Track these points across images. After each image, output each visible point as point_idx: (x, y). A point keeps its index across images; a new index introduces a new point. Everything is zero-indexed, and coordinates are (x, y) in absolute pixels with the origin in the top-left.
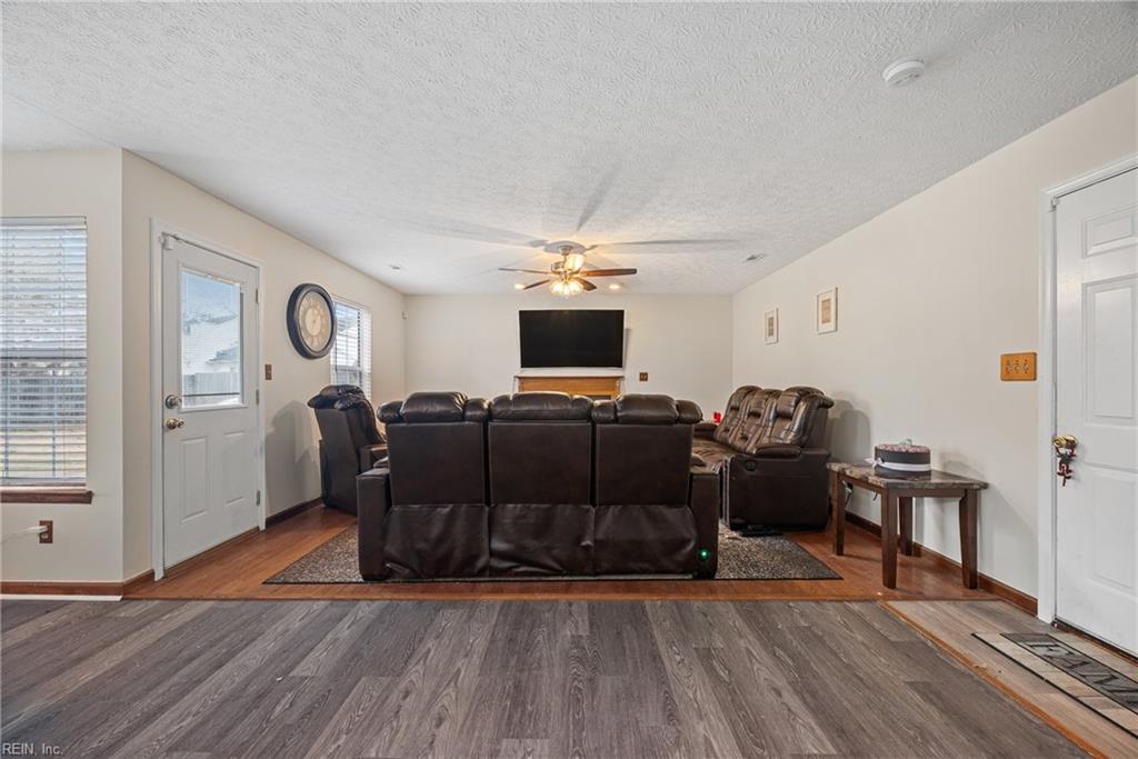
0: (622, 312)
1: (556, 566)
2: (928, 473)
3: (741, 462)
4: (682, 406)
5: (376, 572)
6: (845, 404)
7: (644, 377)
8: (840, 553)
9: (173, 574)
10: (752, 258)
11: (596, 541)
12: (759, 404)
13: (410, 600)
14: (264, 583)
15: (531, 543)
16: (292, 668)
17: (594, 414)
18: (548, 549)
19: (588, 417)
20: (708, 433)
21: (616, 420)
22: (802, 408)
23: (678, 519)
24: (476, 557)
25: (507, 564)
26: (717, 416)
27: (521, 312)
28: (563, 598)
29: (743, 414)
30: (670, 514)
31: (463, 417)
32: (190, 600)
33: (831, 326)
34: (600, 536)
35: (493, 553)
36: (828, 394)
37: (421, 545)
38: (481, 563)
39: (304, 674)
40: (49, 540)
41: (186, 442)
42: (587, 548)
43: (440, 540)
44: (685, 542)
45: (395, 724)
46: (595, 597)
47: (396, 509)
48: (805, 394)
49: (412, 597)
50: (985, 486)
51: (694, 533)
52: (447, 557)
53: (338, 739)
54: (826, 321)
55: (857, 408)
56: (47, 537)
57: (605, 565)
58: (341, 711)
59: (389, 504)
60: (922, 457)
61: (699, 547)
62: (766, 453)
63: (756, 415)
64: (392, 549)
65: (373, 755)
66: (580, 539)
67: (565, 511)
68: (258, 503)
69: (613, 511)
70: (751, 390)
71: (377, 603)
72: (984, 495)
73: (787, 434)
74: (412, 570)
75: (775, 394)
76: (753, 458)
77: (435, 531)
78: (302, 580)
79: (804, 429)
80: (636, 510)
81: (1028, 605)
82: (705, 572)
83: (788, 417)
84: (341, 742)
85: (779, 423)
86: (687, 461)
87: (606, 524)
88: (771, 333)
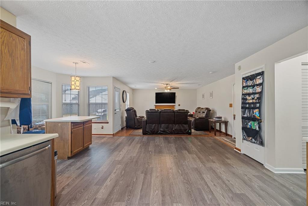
0: (175, 93)
1: (169, 133)
2: (222, 120)
3: (196, 120)
4: (187, 111)
5: (145, 133)
6: (213, 111)
7: (179, 105)
8: (210, 133)
10: (199, 85)
11: (175, 129)
12: (200, 110)
14: (129, 135)
15: (166, 130)
17: (175, 112)
18: (168, 130)
19: (174, 112)
20: (191, 116)
21: (178, 113)
22: (206, 111)
23: (186, 126)
24: (158, 131)
25: (163, 132)
26: (193, 113)
27: (156, 93)
28: (171, 136)
29: (198, 112)
30: (185, 126)
31: (157, 112)
33: (211, 97)
34: (175, 128)
35: (161, 131)
36: (211, 109)
37: (151, 130)
38: (159, 132)
40: (103, 128)
41: (116, 116)
42: (173, 130)
43: (154, 129)
44: (187, 129)
46: (175, 136)
47: (147, 125)
48: (207, 109)
50: (228, 121)
51: (188, 128)
52: (154, 131)
54: (211, 96)
55: (215, 111)
56: (102, 128)
57: (176, 133)
59: (146, 124)
60: (221, 118)
61: (189, 130)
62: (200, 118)
63: (200, 112)
64: (147, 130)
66: (172, 129)
67: (171, 125)
68: (120, 126)
69: (177, 125)
70: (199, 108)
72: (228, 122)
73: (204, 115)
74: (150, 133)
75: (203, 108)
76: (198, 119)
77: (153, 128)
78: (134, 135)
79: (206, 114)
80: (180, 125)
81: (231, 136)
82: (190, 134)
83: (204, 112)
85: (203, 113)
86: (187, 119)
87: (176, 127)
88: (203, 97)
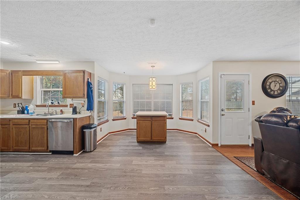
5: (259, 170)
9: (222, 146)
13: (263, 184)
14: (234, 157)
16: (216, 174)
31: (287, 125)
32: (219, 152)
39: (217, 176)
41: (227, 119)
45: (217, 198)
47: (265, 152)
49: (265, 184)
53: (206, 189)
56: (206, 131)
58: (212, 187)
64: (263, 165)
65: (206, 197)
68: (249, 138)
71: (252, 178)
78: (242, 161)
84: (206, 190)
